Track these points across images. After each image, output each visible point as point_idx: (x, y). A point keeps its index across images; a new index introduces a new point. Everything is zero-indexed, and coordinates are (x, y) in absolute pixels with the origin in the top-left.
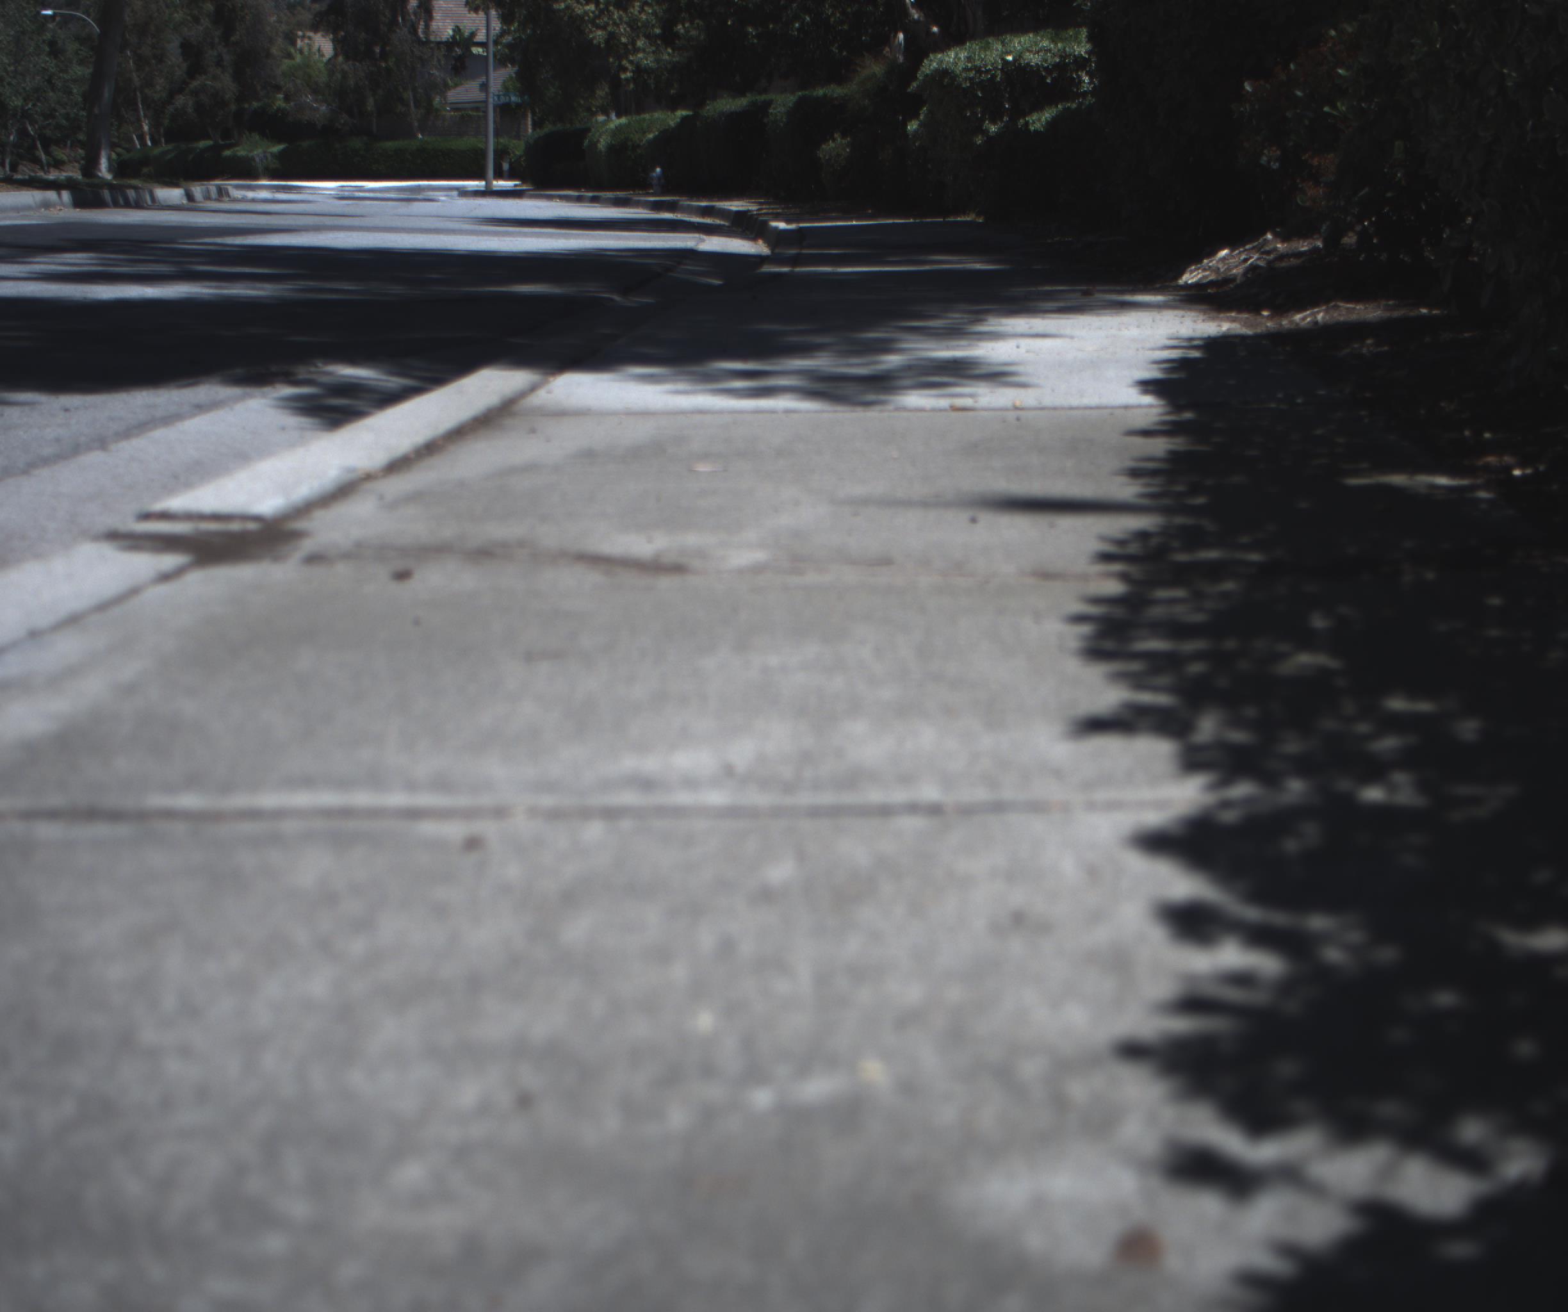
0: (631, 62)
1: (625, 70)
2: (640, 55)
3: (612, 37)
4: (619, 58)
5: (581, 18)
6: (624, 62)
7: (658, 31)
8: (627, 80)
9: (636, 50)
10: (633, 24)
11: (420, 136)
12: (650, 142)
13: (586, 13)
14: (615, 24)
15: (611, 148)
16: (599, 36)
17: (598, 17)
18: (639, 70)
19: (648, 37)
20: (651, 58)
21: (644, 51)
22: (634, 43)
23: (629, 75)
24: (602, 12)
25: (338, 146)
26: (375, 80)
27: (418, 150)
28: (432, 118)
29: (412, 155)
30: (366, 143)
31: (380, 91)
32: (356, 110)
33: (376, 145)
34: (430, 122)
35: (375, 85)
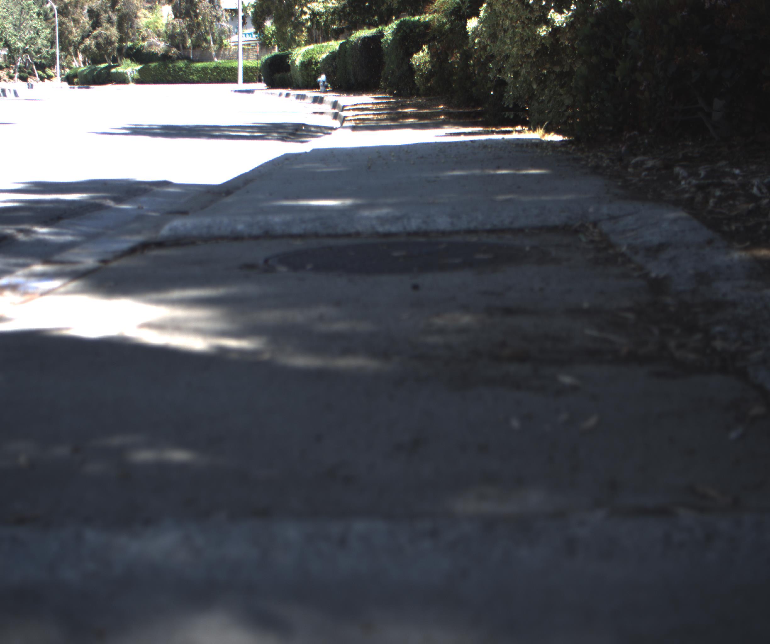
0: (309, 8)
1: (305, 13)
6: (305, 9)
11: (216, 60)
25: (171, 66)
26: (191, 29)
27: (215, 67)
28: (223, 50)
29: (211, 70)
30: (186, 64)
31: (194, 35)
32: (181, 46)
33: (192, 65)
34: (222, 52)
35: (191, 32)
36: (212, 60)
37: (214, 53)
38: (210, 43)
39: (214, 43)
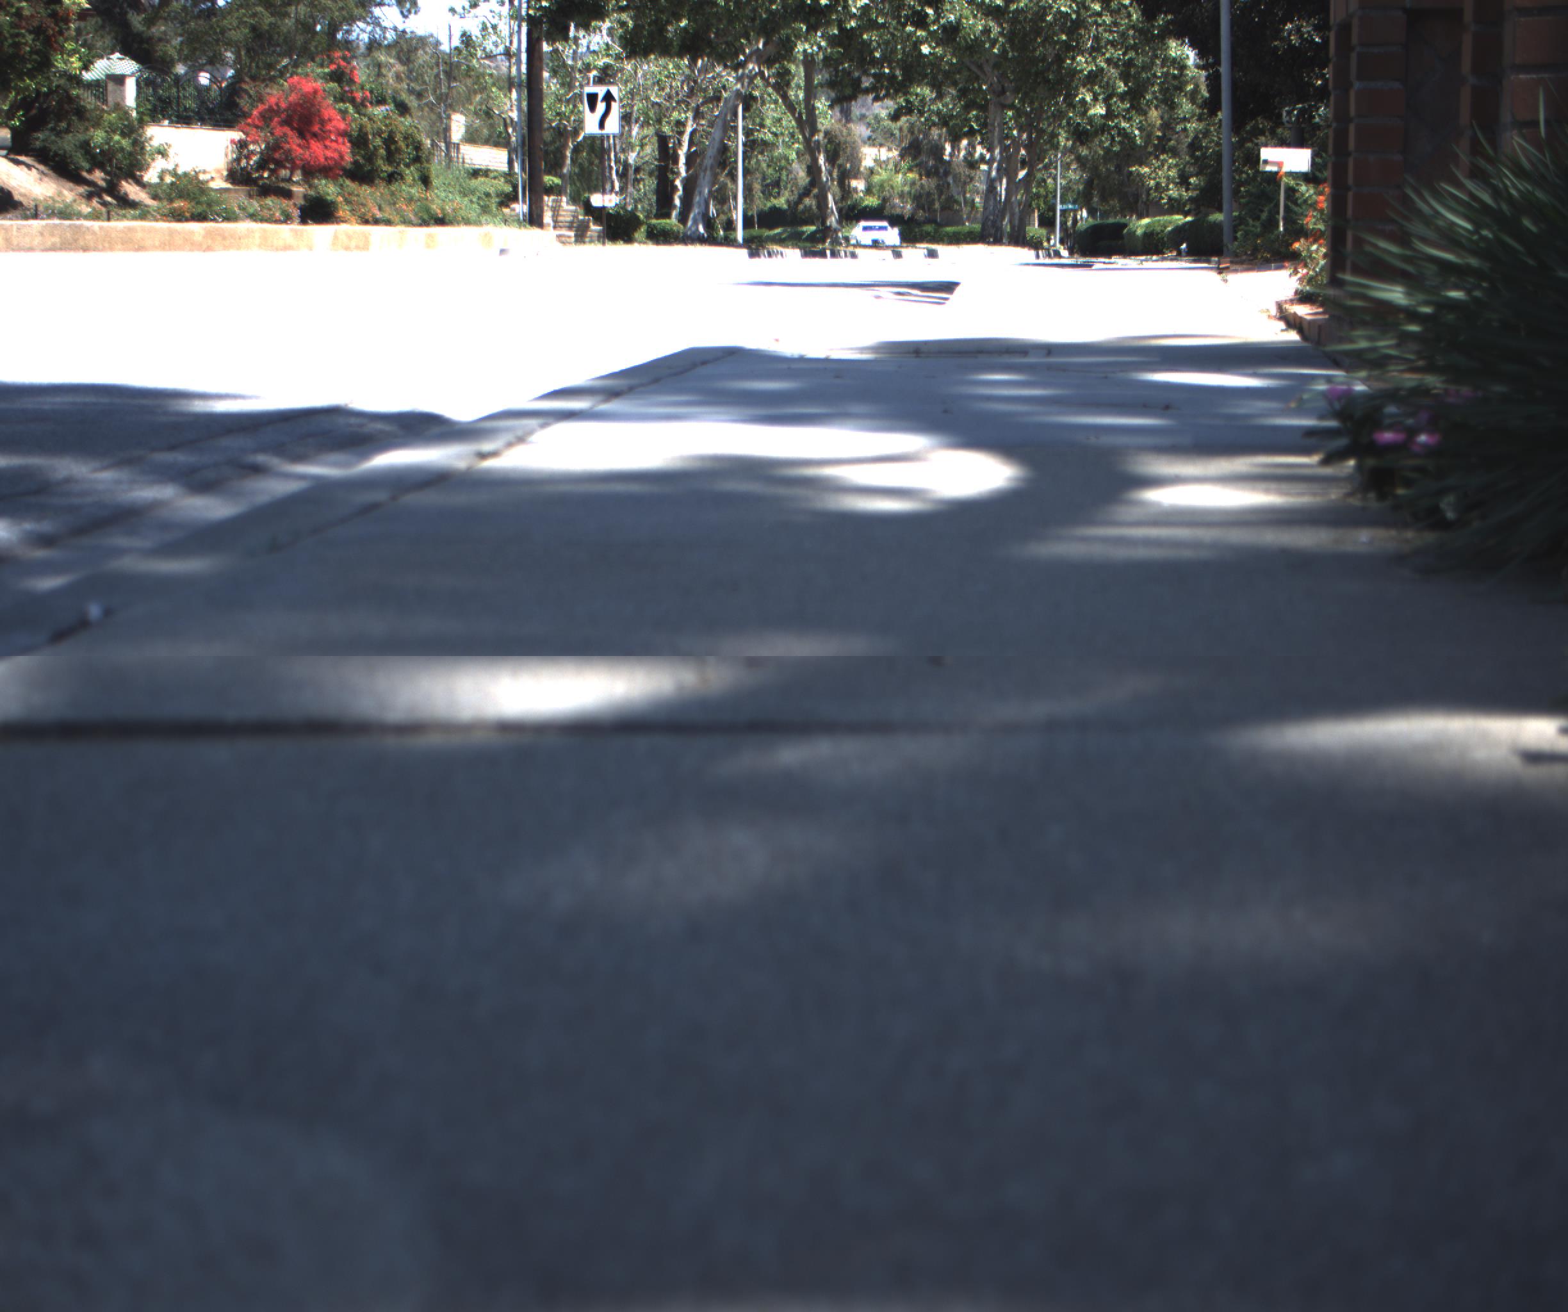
0: (1166, 195)
1: (1163, 199)
2: (1171, 192)
3: (1158, 185)
4: (1161, 193)
5: (1143, 175)
6: (1163, 195)
7: (1177, 180)
8: (1165, 204)
9: (1168, 190)
10: (1168, 178)
11: (967, 224)
12: (1170, 232)
13: (1145, 173)
14: (1160, 178)
15: (1145, 234)
16: (1152, 183)
17: (1151, 174)
18: (1170, 199)
19: (1176, 184)
20: (1176, 193)
21: (1173, 190)
22: (1167, 186)
23: (1165, 201)
24: (1152, 172)
25: (917, 230)
26: (942, 188)
27: (968, 232)
28: (974, 213)
29: (964, 235)
30: (935, 229)
31: (943, 197)
32: (926, 207)
33: (941, 230)
34: (972, 216)
35: (941, 194)
36: (964, 224)
37: (965, 217)
38: (960, 205)
39: (965, 206)
